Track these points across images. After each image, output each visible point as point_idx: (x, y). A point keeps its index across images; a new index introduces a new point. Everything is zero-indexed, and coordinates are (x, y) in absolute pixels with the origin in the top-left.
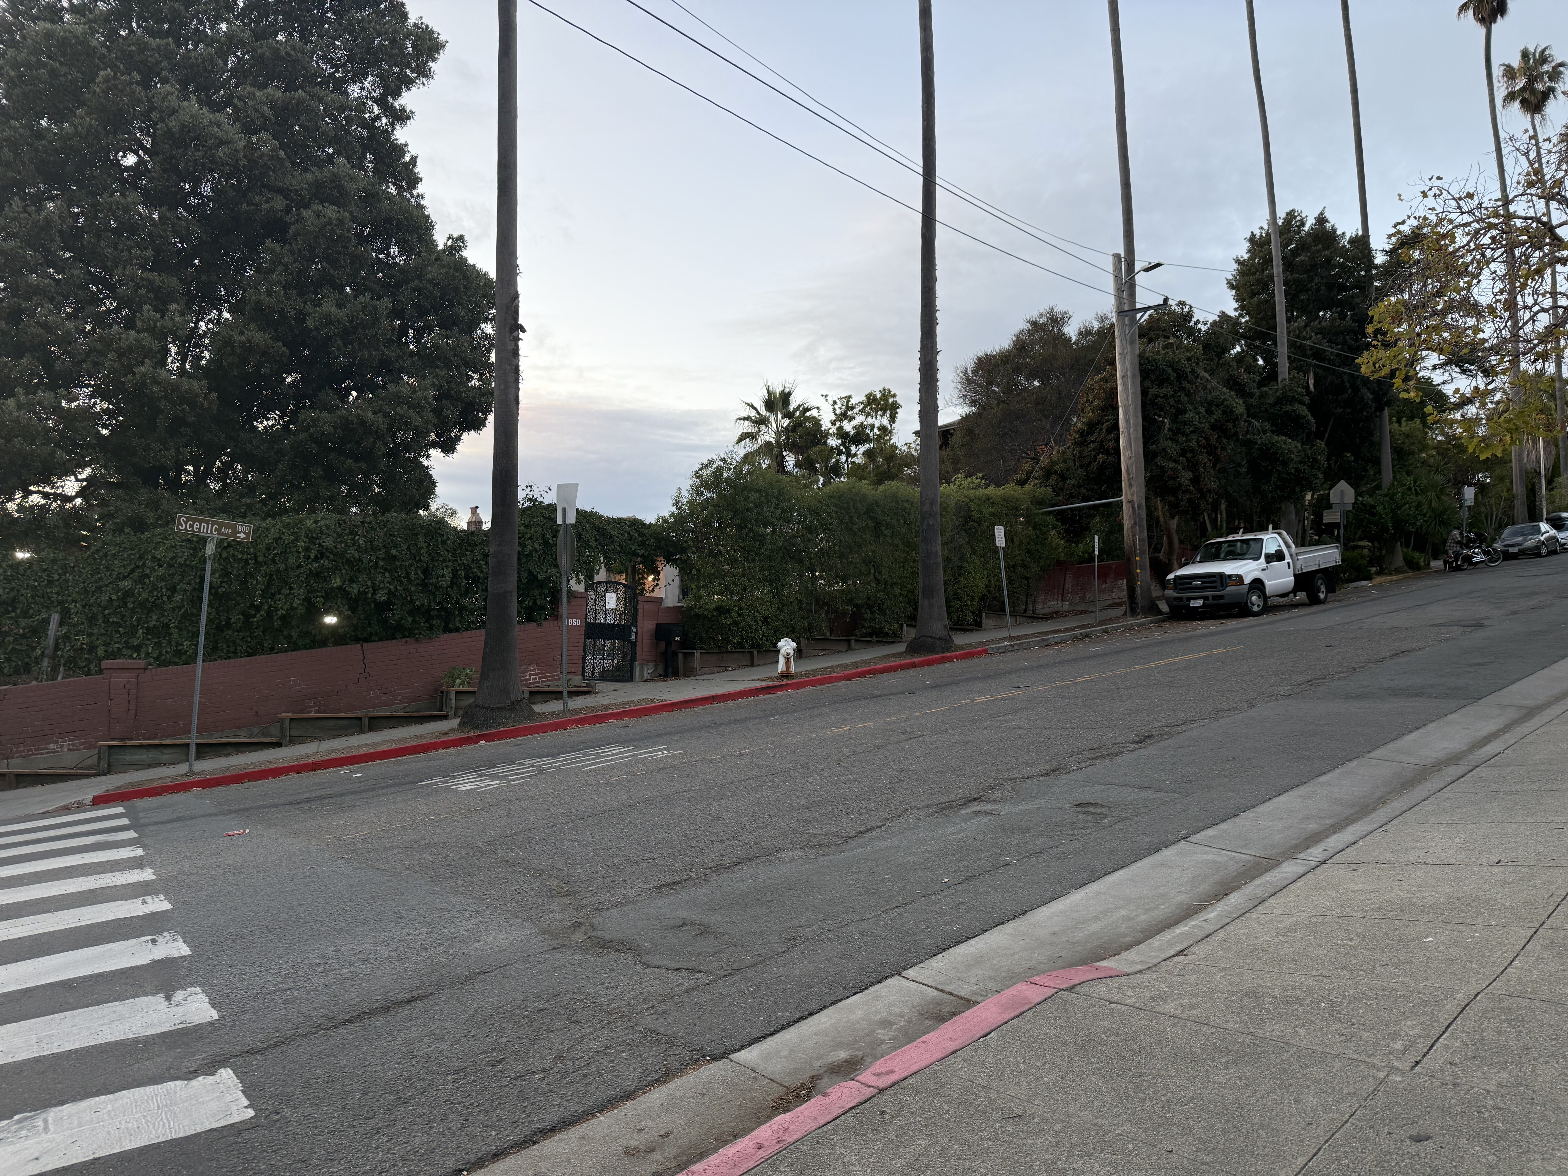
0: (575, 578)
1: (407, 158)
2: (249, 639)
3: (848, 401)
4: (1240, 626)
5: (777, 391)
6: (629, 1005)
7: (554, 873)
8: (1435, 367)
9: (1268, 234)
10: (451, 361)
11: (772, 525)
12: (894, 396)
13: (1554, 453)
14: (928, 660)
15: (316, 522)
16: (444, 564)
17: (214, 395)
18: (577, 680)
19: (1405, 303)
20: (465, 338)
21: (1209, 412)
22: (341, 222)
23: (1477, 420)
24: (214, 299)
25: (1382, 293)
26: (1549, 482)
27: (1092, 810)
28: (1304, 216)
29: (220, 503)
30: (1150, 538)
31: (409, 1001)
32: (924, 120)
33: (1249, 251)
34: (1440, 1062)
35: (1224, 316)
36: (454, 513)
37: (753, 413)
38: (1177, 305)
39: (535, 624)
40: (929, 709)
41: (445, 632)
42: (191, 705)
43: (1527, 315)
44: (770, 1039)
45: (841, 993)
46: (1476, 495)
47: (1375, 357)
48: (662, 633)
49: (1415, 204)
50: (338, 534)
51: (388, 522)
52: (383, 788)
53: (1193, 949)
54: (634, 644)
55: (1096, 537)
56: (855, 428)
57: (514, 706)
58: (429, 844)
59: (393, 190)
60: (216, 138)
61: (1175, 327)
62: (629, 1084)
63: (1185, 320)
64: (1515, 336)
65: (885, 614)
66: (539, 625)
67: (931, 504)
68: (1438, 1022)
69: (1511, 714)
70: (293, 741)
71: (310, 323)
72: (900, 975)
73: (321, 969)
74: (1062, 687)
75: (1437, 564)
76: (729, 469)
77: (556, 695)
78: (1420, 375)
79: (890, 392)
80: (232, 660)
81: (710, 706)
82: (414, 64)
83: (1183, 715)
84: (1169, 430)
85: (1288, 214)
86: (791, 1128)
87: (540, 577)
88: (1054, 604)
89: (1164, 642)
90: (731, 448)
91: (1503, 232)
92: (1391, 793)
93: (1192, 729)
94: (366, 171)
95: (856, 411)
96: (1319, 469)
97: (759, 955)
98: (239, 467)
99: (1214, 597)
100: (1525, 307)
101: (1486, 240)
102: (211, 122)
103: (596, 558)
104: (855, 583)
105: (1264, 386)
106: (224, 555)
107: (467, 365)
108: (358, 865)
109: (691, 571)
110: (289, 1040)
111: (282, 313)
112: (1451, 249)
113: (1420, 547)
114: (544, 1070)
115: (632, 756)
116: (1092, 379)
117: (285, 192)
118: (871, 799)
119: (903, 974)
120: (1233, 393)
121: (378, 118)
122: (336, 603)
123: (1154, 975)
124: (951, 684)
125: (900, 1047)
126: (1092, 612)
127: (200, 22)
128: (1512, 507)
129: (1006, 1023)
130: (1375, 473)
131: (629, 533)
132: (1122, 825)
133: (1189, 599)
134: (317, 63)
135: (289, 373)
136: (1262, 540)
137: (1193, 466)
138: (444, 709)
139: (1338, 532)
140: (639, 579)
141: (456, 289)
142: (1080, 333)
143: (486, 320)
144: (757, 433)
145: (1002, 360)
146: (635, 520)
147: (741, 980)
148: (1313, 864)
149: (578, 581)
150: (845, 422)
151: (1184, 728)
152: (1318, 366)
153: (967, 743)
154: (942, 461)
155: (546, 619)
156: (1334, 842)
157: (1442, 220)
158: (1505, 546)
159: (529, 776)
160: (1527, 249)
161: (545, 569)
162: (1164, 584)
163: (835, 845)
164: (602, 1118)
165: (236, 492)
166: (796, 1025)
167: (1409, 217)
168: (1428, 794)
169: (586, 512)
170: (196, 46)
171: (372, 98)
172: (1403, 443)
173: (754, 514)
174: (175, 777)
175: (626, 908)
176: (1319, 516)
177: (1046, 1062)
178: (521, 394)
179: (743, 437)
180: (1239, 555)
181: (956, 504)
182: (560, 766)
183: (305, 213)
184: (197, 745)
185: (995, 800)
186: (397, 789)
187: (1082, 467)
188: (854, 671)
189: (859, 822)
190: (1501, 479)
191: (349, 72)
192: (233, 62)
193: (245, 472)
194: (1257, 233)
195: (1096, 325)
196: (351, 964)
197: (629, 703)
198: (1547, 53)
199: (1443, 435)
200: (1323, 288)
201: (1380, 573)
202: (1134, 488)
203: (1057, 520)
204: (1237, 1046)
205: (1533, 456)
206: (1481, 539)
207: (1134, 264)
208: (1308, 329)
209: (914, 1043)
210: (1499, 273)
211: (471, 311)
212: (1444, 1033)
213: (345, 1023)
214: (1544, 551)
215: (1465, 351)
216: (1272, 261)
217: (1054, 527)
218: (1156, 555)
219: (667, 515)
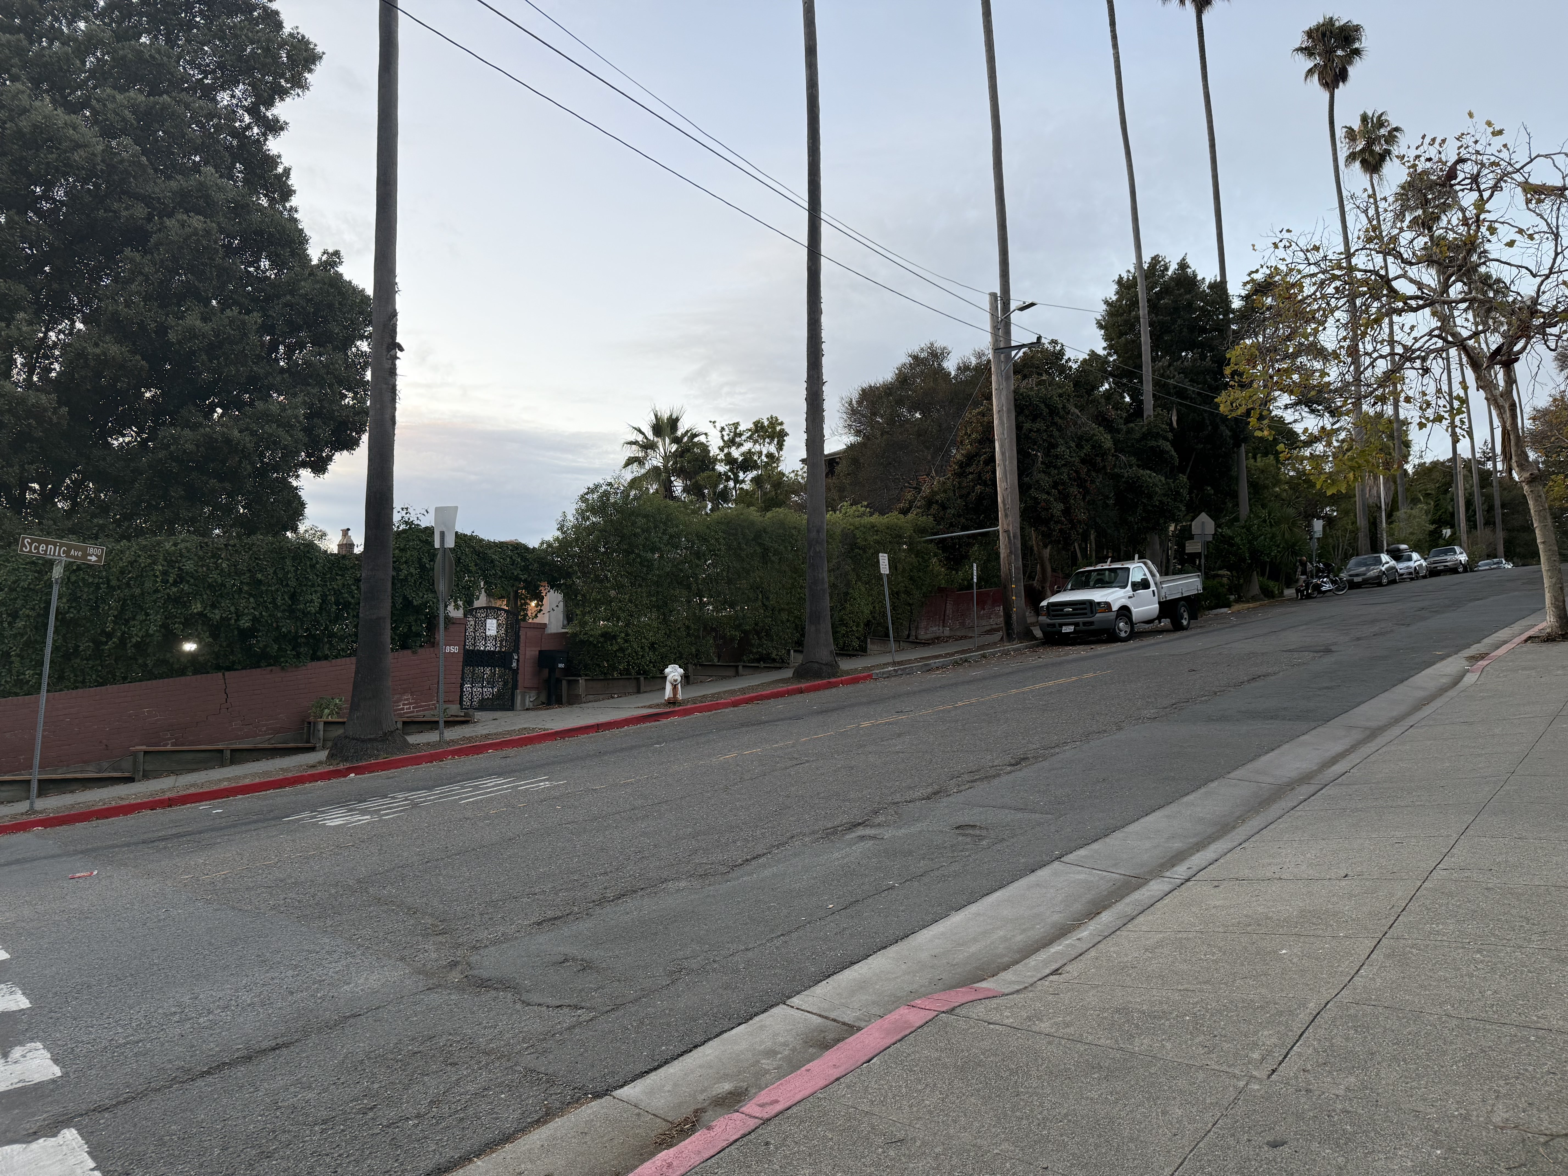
0: (453, 604)
1: (280, 170)
2: (100, 668)
3: (736, 428)
4: (1109, 651)
5: (665, 416)
6: (508, 1044)
7: (429, 911)
8: (1286, 407)
9: (1134, 278)
10: (323, 379)
11: (659, 550)
12: (781, 424)
13: (1393, 488)
14: (814, 686)
15: (175, 545)
16: (313, 589)
17: (64, 410)
18: (454, 709)
19: (1258, 347)
20: (341, 355)
21: (1079, 446)
22: (208, 232)
23: (1324, 457)
24: (65, 308)
25: (1239, 336)
26: (1389, 516)
27: (971, 832)
28: (1167, 261)
29: (69, 524)
30: (1024, 565)
31: (274, 1049)
32: (809, 156)
33: (1117, 293)
34: (1294, 1070)
35: (1093, 354)
36: (324, 535)
37: (640, 438)
38: (1049, 343)
39: (409, 652)
40: (816, 734)
41: (313, 659)
42: (34, 739)
43: (1368, 361)
44: (654, 1073)
45: (726, 1024)
46: (1324, 527)
47: (1232, 397)
48: (545, 660)
49: (1267, 254)
50: (199, 557)
51: (253, 544)
52: (245, 824)
53: (1067, 968)
54: (515, 672)
55: (975, 565)
56: (743, 454)
57: (386, 737)
58: (295, 883)
59: (264, 202)
60: (71, 141)
61: (1047, 363)
62: (508, 1126)
63: (1057, 358)
64: (1356, 380)
65: (772, 641)
66: (414, 653)
67: (818, 532)
68: (1292, 1031)
69: (1356, 735)
70: (146, 776)
71: (172, 336)
72: (784, 1004)
73: (177, 1018)
74: (943, 711)
75: (1290, 592)
76: (616, 493)
77: (432, 725)
78: (1273, 414)
79: (777, 420)
80: (80, 691)
81: (595, 734)
82: (288, 75)
83: (1056, 737)
84: (1042, 463)
85: (1153, 259)
86: (675, 1164)
87: (415, 603)
88: (935, 630)
89: (1039, 667)
90: (617, 472)
91: (1346, 283)
92: (1249, 811)
93: (1064, 751)
94: (235, 182)
95: (743, 438)
96: (1181, 501)
97: (642, 990)
98: (91, 485)
99: (1085, 624)
100: (1366, 354)
101: (1331, 290)
102: (66, 124)
103: (476, 583)
104: (742, 609)
105: (1131, 422)
106: (73, 578)
107: (340, 383)
108: (218, 906)
109: (576, 597)
110: (143, 1094)
111: (142, 325)
112: (1300, 297)
113: (1274, 576)
114: (418, 1116)
115: (512, 787)
116: (970, 413)
117: (147, 200)
118: (757, 826)
119: (788, 1002)
120: (1101, 429)
121: (249, 127)
122: (197, 630)
123: (1031, 995)
124: (837, 709)
125: (784, 1076)
126: (971, 637)
127: (56, 19)
128: (1356, 539)
129: (889, 1047)
130: (1234, 506)
131: (511, 558)
132: (998, 847)
133: (1061, 625)
134: (184, 68)
135: (148, 389)
136: (1128, 569)
137: (1064, 498)
138: (312, 741)
139: (1200, 562)
140: (522, 605)
141: (330, 306)
142: (959, 368)
143: (362, 338)
144: (645, 458)
145: (885, 392)
146: (517, 544)
147: (624, 1015)
148: (1179, 882)
149: (457, 607)
150: (733, 448)
151: (1057, 750)
152: (1180, 404)
153: (852, 768)
154: (828, 489)
155: (421, 646)
156: (1198, 859)
157: (1291, 270)
158: (1350, 576)
159: (401, 811)
160: (1367, 300)
161: (421, 594)
162: (1037, 611)
163: (722, 874)
164: (479, 1163)
165: (87, 512)
166: (681, 1059)
167: (1262, 267)
168: (1282, 812)
169: (465, 535)
170: (51, 43)
171: (243, 107)
172: (1258, 478)
173: (641, 540)
174: (14, 816)
175: (504, 945)
176: (1182, 546)
177: (927, 1085)
178: (397, 414)
179: (630, 462)
180: (1108, 583)
181: (842, 531)
182: (436, 799)
183: (168, 222)
184: (39, 781)
185: (879, 825)
186: (261, 824)
187: (961, 497)
188: (742, 697)
189: (745, 850)
190: (1346, 513)
191: (219, 78)
192: (92, 62)
193: (97, 491)
194: (1125, 276)
195: (974, 361)
196: (210, 1012)
197: (509, 733)
198: (1383, 118)
199: (1294, 470)
200: (1185, 330)
201: (1238, 601)
202: (1010, 518)
203: (938, 548)
204: (1108, 1061)
205: (1374, 492)
206: (1328, 570)
207: (1009, 304)
208: (1172, 368)
209: (799, 1072)
210: (1342, 321)
211: (345, 327)
212: (1297, 1041)
213: (203, 1075)
214: (1385, 581)
215: (1313, 393)
216: (1138, 303)
217: (935, 555)
218: (1031, 582)
219: (552, 540)
